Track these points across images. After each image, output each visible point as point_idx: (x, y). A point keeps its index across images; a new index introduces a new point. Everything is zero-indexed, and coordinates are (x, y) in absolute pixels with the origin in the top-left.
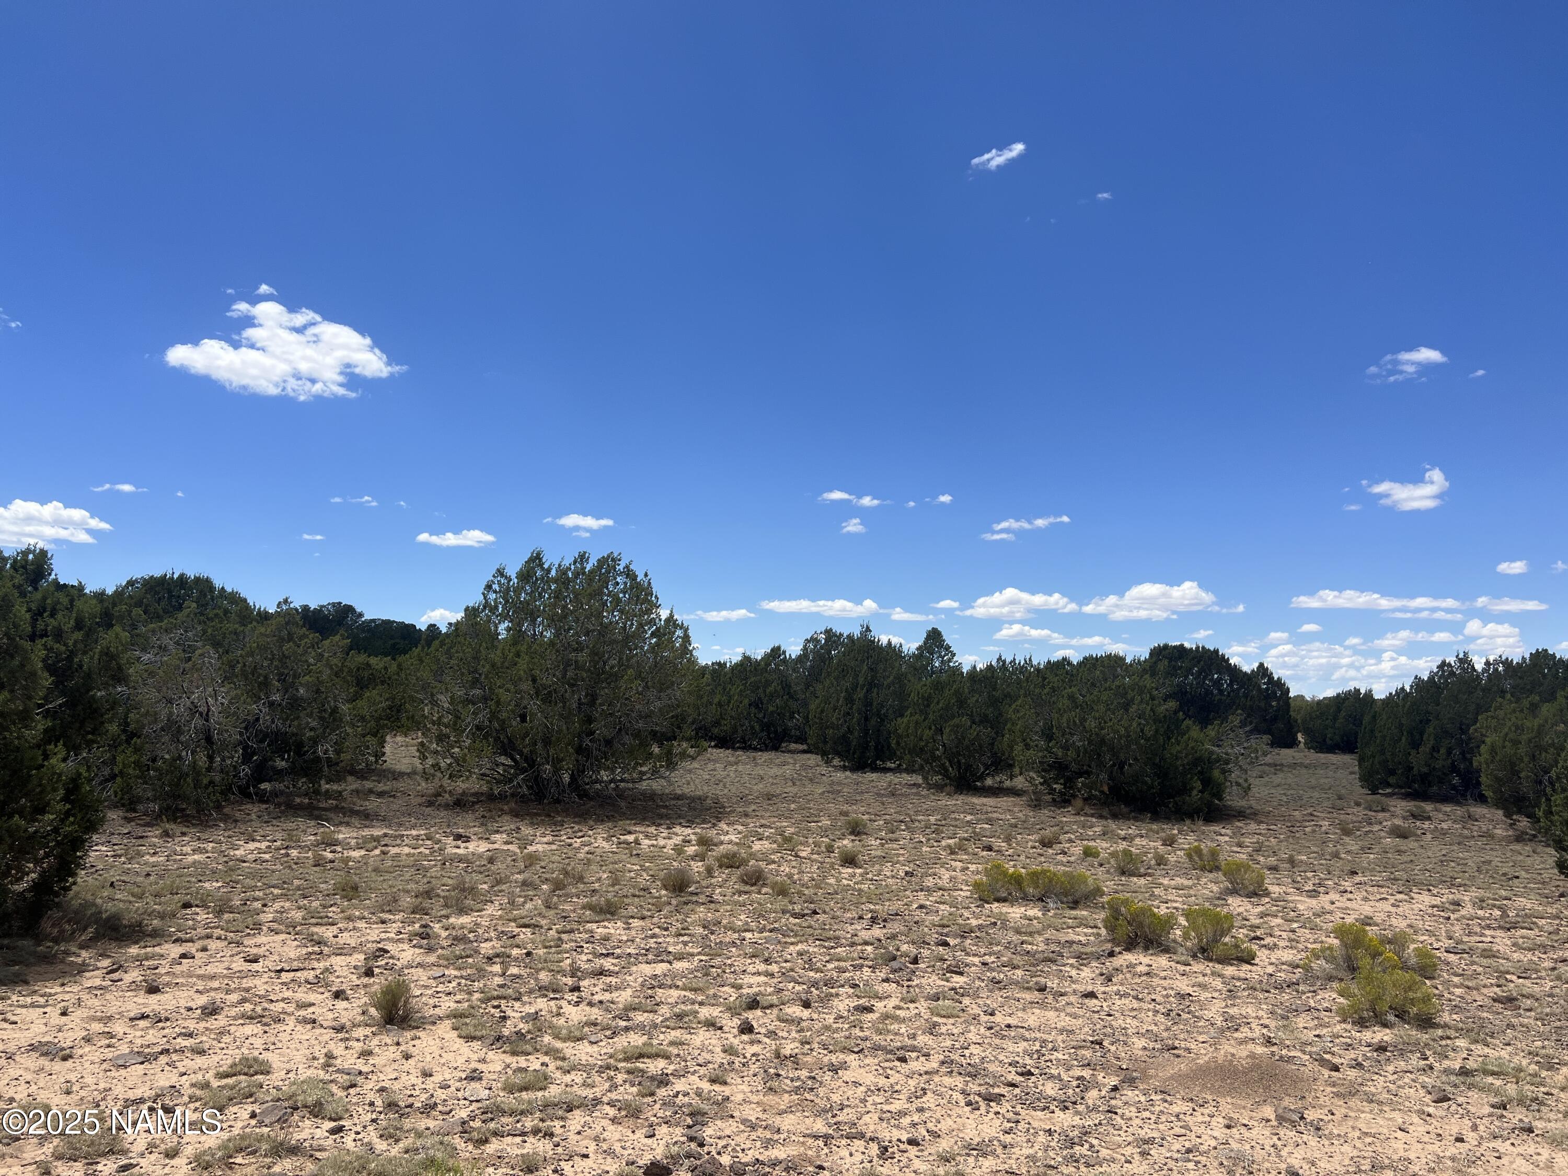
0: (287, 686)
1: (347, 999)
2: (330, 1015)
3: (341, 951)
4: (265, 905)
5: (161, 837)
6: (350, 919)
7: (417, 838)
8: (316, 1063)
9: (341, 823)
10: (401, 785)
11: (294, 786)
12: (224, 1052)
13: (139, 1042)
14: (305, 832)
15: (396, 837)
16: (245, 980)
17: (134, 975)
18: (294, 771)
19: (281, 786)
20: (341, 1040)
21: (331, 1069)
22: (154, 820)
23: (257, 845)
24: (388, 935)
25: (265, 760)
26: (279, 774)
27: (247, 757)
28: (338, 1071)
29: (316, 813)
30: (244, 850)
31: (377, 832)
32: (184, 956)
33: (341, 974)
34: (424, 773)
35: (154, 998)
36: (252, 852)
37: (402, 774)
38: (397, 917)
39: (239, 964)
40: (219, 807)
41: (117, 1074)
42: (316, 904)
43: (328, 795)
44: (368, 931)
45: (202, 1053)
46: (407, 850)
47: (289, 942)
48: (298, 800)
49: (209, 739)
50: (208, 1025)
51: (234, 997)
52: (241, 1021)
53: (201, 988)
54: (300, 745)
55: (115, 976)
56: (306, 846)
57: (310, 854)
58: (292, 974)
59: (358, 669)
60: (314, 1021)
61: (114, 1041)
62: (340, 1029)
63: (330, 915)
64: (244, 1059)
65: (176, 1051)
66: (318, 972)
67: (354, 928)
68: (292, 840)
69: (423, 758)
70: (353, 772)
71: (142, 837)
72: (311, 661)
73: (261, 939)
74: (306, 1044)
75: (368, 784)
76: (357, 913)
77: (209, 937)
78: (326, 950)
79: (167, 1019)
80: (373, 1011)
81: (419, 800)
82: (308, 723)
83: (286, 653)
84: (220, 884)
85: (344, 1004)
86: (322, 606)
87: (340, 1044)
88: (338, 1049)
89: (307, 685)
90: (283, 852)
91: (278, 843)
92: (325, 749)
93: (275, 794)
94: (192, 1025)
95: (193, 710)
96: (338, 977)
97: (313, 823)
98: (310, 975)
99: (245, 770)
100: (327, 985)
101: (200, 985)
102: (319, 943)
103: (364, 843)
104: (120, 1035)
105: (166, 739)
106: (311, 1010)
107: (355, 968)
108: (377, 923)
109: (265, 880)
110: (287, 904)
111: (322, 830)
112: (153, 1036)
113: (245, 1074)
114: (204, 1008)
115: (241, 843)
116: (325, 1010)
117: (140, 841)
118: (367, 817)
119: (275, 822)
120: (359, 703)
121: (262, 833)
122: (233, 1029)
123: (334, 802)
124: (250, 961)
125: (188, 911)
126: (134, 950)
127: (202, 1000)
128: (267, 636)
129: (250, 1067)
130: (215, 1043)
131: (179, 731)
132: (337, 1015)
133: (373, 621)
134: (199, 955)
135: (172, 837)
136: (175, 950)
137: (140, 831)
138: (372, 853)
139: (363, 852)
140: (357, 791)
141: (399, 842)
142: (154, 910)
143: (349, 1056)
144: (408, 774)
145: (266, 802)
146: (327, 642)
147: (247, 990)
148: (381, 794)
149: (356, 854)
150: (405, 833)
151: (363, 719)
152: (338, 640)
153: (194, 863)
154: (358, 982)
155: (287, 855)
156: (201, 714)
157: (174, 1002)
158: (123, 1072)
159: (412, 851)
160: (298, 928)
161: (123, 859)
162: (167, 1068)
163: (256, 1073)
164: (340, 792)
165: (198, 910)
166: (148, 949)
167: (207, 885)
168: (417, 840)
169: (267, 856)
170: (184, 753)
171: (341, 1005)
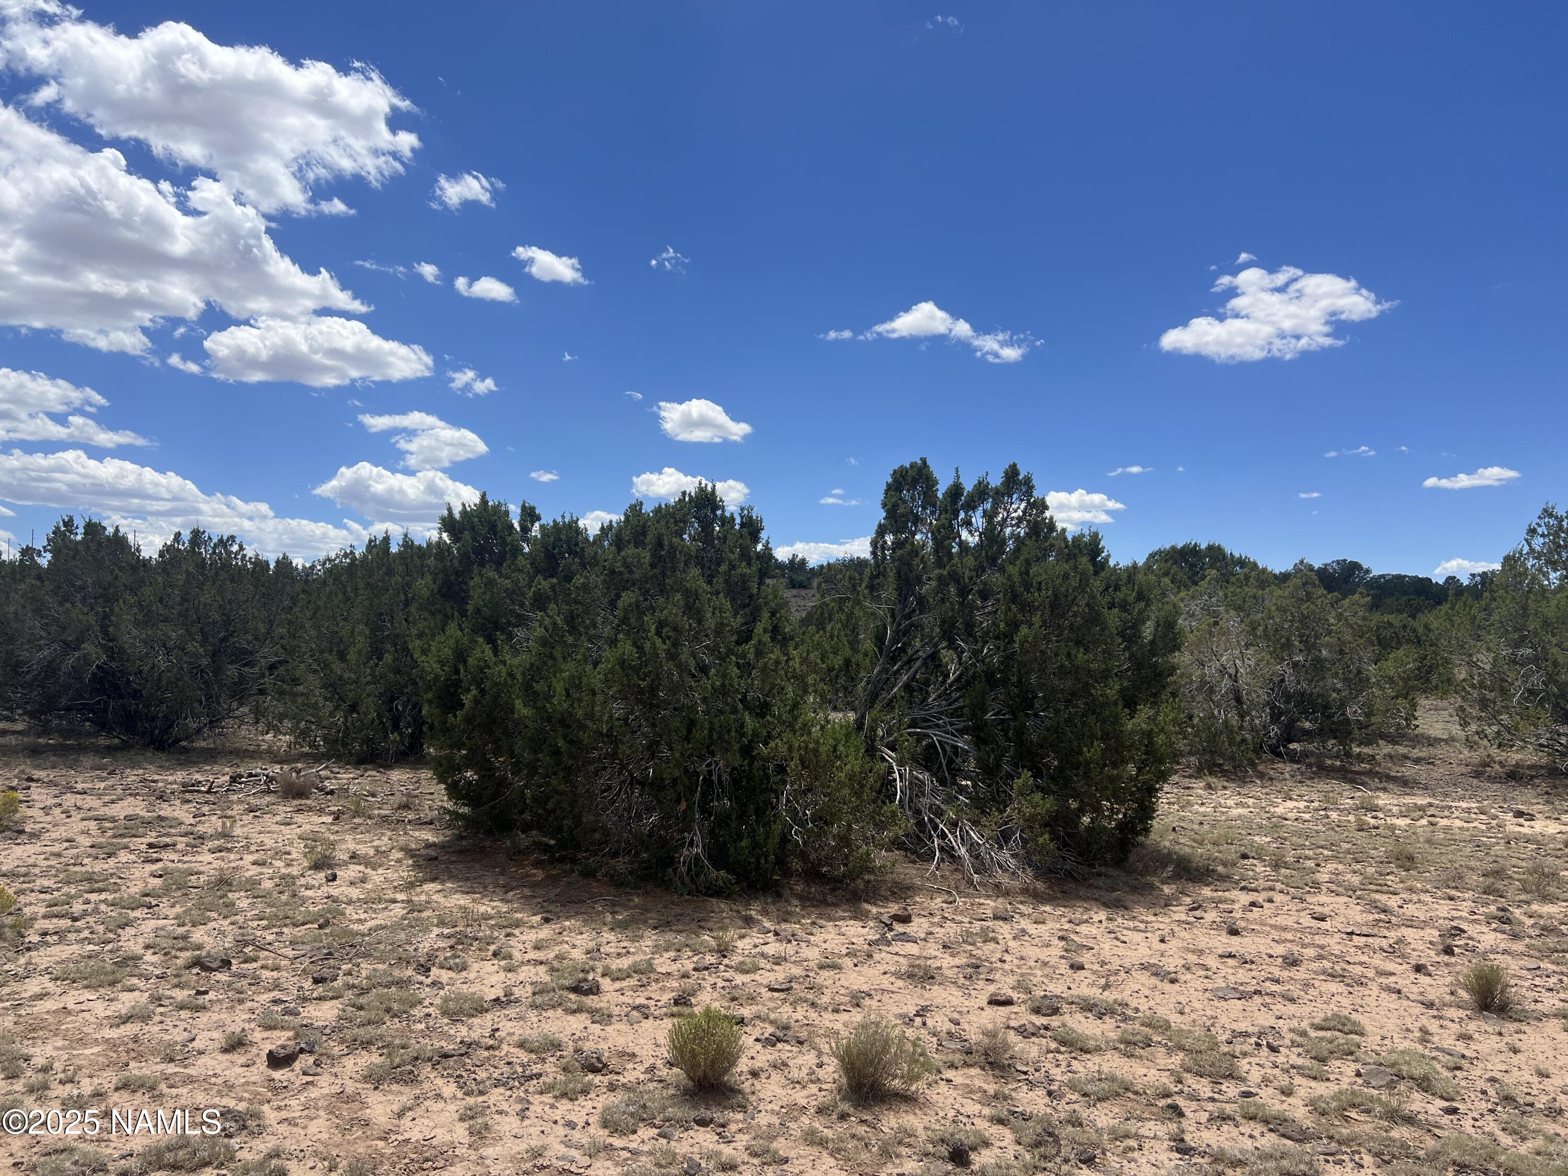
0: (1309, 647)
1: (1430, 975)
2: (1415, 989)
3: (1410, 923)
4: (1318, 865)
5: (1205, 789)
6: (1411, 890)
7: (1468, 811)
8: (1411, 1036)
9: (1378, 789)
10: (1440, 751)
11: (1324, 748)
12: (1313, 1004)
13: (1232, 979)
14: (1341, 794)
15: (1443, 808)
16: (1316, 937)
17: (1211, 916)
18: (1322, 734)
19: (1311, 747)
20: (1434, 1017)
21: (1429, 1045)
22: (1198, 773)
23: (1294, 804)
24: (1460, 913)
25: (1292, 721)
26: (1307, 735)
27: (1275, 717)
28: (1437, 1049)
29: (1350, 775)
30: (1283, 808)
31: (1422, 801)
32: (1253, 904)
33: (1416, 947)
34: (1467, 740)
35: (1235, 940)
36: (1291, 810)
37: (1438, 740)
38: (1467, 896)
39: (1307, 921)
40: (1253, 765)
41: (1219, 1005)
42: (1371, 870)
43: (1360, 758)
44: (1436, 906)
45: (1292, 1000)
46: (1458, 823)
47: (1351, 905)
48: (1329, 762)
49: (1238, 700)
50: (1291, 974)
51: (1310, 952)
52: (1322, 977)
53: (1277, 938)
54: (1326, 707)
55: (1198, 913)
56: (1345, 809)
57: (1351, 818)
58: (1364, 939)
59: (1378, 628)
60: (1399, 992)
61: (1210, 973)
62: (1430, 1005)
63: (1389, 883)
64: (1336, 1016)
65: (1267, 994)
66: (1392, 941)
67: (1420, 901)
68: (1329, 803)
69: (1464, 724)
70: (1383, 736)
71: (1188, 788)
72: (1332, 621)
73: (1323, 898)
74: (1396, 1014)
75: (1401, 750)
76: (1419, 885)
77: (1272, 889)
78: (1394, 920)
79: (1253, 962)
80: (1464, 994)
81: (1463, 769)
82: (1334, 684)
83: (1305, 612)
84: (1269, 839)
85: (1427, 980)
86: (1326, 565)
87: (1433, 1020)
88: (1433, 1026)
89: (1329, 646)
90: (1322, 813)
91: (1316, 804)
92: (1353, 711)
93: (1305, 754)
94: (1277, 972)
95: (1223, 670)
96: (1414, 950)
97: (1347, 787)
98: (1384, 943)
99: (1274, 730)
100: (1403, 956)
101: (1275, 935)
102: (1384, 911)
103: (1408, 811)
104: (1214, 970)
105: (1200, 698)
106: (1392, 979)
107: (1431, 943)
108: (1444, 899)
109: (1312, 840)
110: (1341, 867)
111: (1359, 794)
112: (1242, 975)
113: (1340, 1031)
114: (1285, 958)
115: (1280, 801)
116: (1408, 982)
117: (1187, 792)
118: (1406, 784)
119: (1308, 782)
120: (1384, 664)
121: (1298, 792)
122: (1317, 983)
123: (1368, 766)
124: (1317, 919)
125: (1246, 862)
126: (1207, 892)
127: (1280, 950)
128: (1285, 598)
129: (1344, 1025)
130: (1302, 993)
131: (1211, 691)
132: (1422, 990)
133: (1383, 576)
134: (1266, 905)
135: (1215, 789)
136: (1245, 898)
137: (1186, 782)
138: (1419, 823)
139: (1408, 821)
140: (1391, 756)
141: (1446, 813)
142: (1217, 858)
143: (1445, 1036)
144: (1446, 741)
145: (1298, 762)
146: (1346, 602)
147: (1322, 947)
148: (1417, 761)
149: (1402, 822)
150: (1453, 804)
151: (1391, 680)
152: (1360, 599)
153: (1240, 816)
154: (1438, 959)
155: (1328, 817)
156: (1230, 676)
157: (1254, 946)
158: (1223, 1003)
159: (1466, 825)
160: (1358, 893)
161: (1176, 807)
162: (1262, 1008)
163: (1351, 1032)
164: (1373, 756)
165: (1255, 862)
166: (1220, 893)
167: (1257, 838)
168: (1469, 813)
169: (1307, 816)
170: (1216, 712)
171: (1424, 980)
